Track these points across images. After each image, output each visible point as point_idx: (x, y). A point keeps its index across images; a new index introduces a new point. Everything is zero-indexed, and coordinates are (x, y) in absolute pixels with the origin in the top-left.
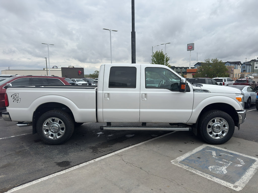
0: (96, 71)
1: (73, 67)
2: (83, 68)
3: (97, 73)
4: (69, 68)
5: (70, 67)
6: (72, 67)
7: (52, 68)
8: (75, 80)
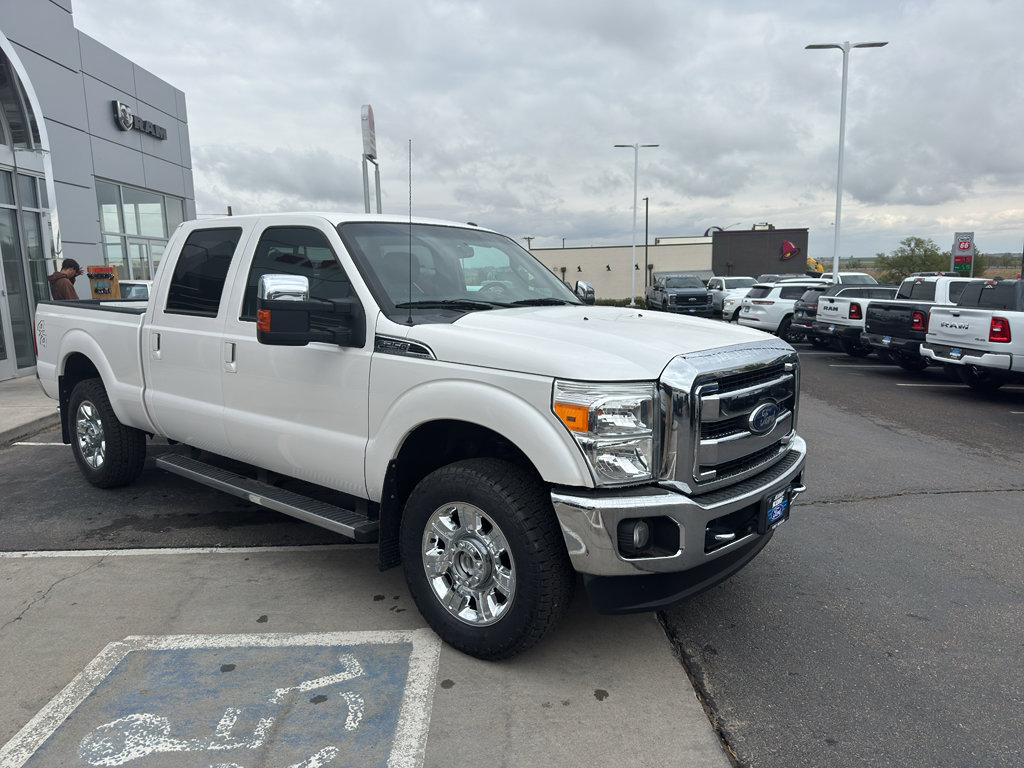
0: (908, 242)
1: (771, 226)
2: (806, 230)
3: (913, 250)
4: (753, 231)
5: (757, 228)
6: (767, 228)
7: (703, 234)
8: (720, 282)
